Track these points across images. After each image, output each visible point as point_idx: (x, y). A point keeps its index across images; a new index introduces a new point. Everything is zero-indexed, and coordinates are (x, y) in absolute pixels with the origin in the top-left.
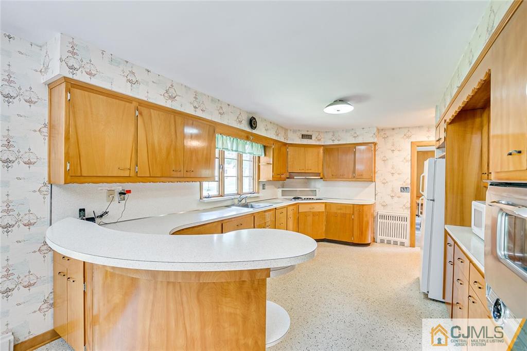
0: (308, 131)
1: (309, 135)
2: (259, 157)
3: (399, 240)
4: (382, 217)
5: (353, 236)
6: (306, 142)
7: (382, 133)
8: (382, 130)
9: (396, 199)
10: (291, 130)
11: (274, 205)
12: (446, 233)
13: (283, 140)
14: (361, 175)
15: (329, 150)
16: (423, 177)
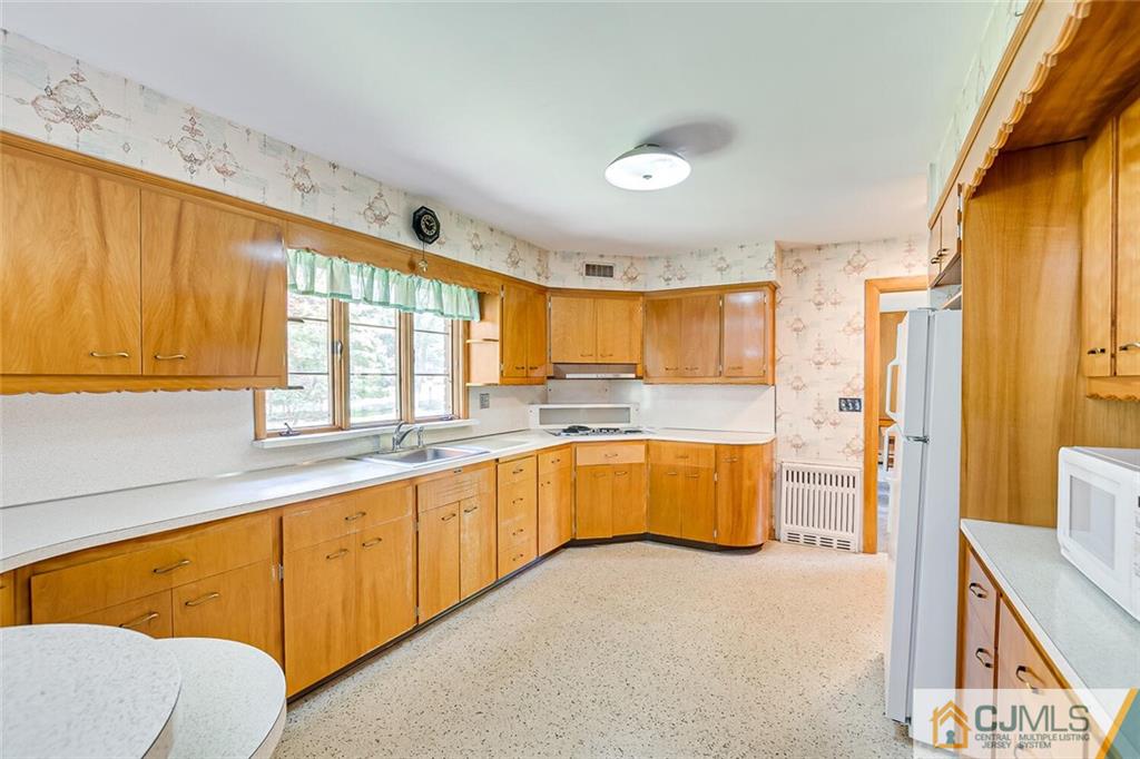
0: (602, 256)
1: (605, 267)
2: (469, 322)
3: (836, 535)
4: (794, 475)
5: (716, 527)
6: (596, 283)
7: (790, 260)
8: (792, 251)
9: (827, 429)
10: (556, 253)
11: (493, 452)
12: (965, 547)
13: (533, 279)
14: (740, 368)
15: (658, 306)
16: (895, 369)
